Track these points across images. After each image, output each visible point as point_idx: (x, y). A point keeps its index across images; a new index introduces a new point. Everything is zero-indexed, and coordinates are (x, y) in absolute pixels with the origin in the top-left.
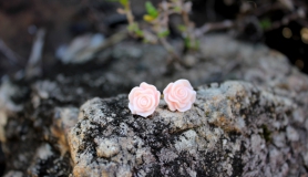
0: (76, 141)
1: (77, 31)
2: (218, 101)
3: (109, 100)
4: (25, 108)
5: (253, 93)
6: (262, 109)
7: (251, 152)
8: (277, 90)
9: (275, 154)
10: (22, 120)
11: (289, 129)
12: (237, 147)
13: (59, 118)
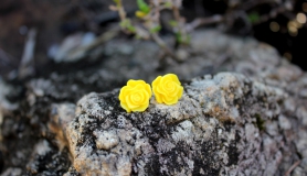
0: (74, 135)
1: (67, 31)
2: (212, 91)
3: (106, 94)
4: (21, 106)
5: (246, 84)
6: (255, 98)
7: (245, 141)
8: (268, 81)
9: (268, 142)
10: (18, 118)
11: (282, 118)
12: (232, 136)
13: (56, 114)
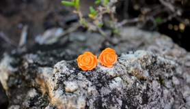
0: (52, 84)
2: (133, 60)
4: (20, 69)
5: (153, 57)
6: (158, 66)
7: (152, 90)
9: (166, 92)
11: (174, 78)
12: (144, 87)
13: (41, 73)
